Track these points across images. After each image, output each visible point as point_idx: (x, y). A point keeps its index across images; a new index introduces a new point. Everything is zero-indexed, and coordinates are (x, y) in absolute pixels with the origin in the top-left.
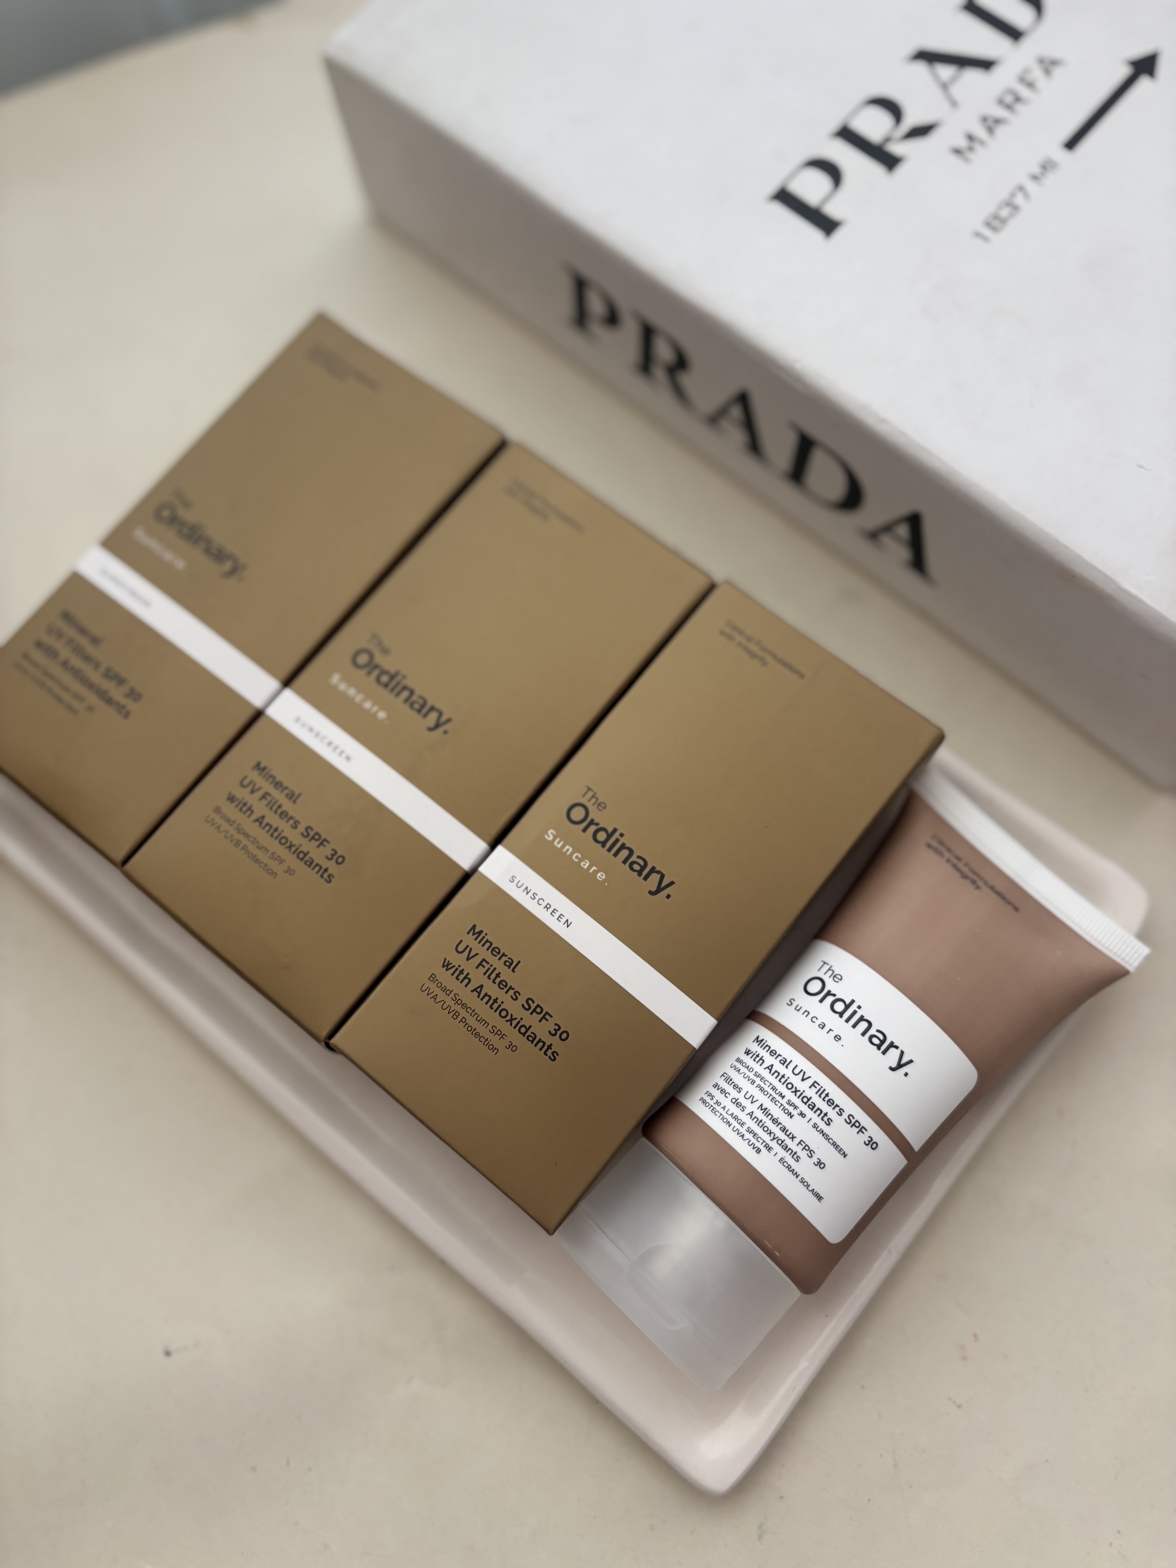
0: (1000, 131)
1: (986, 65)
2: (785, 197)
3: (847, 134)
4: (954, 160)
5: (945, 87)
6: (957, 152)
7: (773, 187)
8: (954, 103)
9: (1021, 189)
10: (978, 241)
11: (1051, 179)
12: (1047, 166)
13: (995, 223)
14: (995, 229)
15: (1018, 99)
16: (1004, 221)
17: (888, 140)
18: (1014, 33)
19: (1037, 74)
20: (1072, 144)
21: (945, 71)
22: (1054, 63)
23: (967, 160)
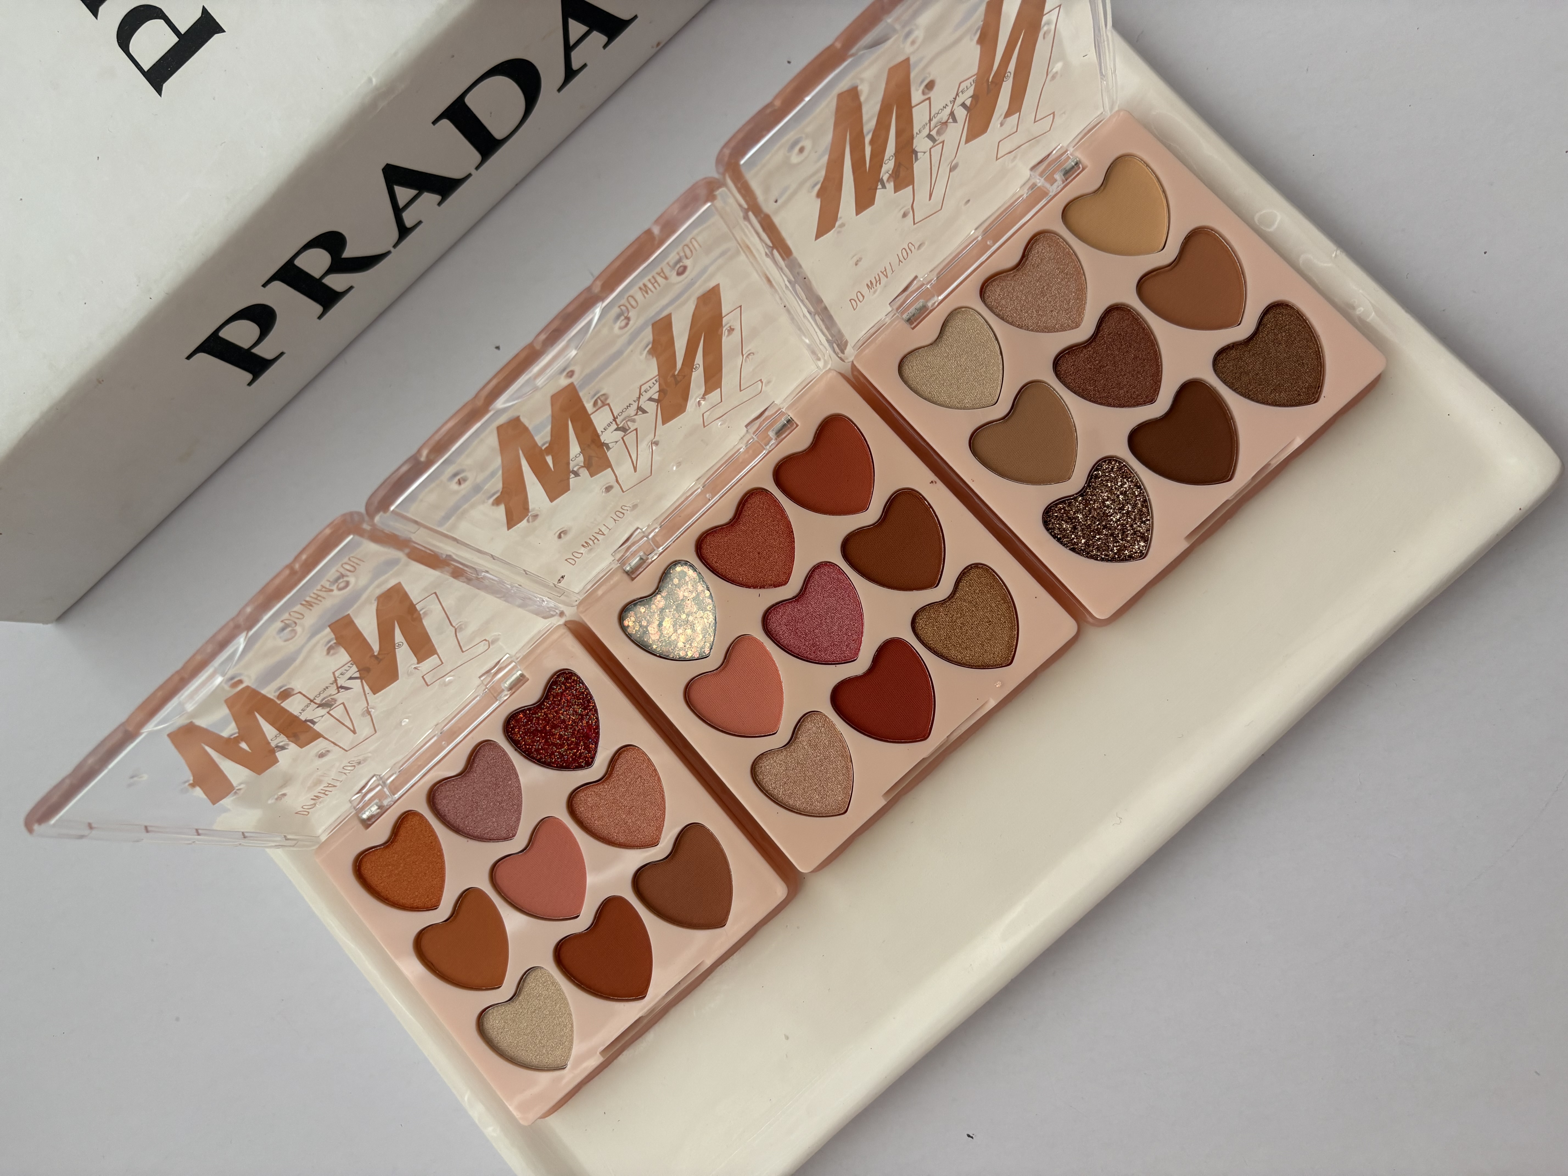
2: (159, 74)
7: (144, 86)
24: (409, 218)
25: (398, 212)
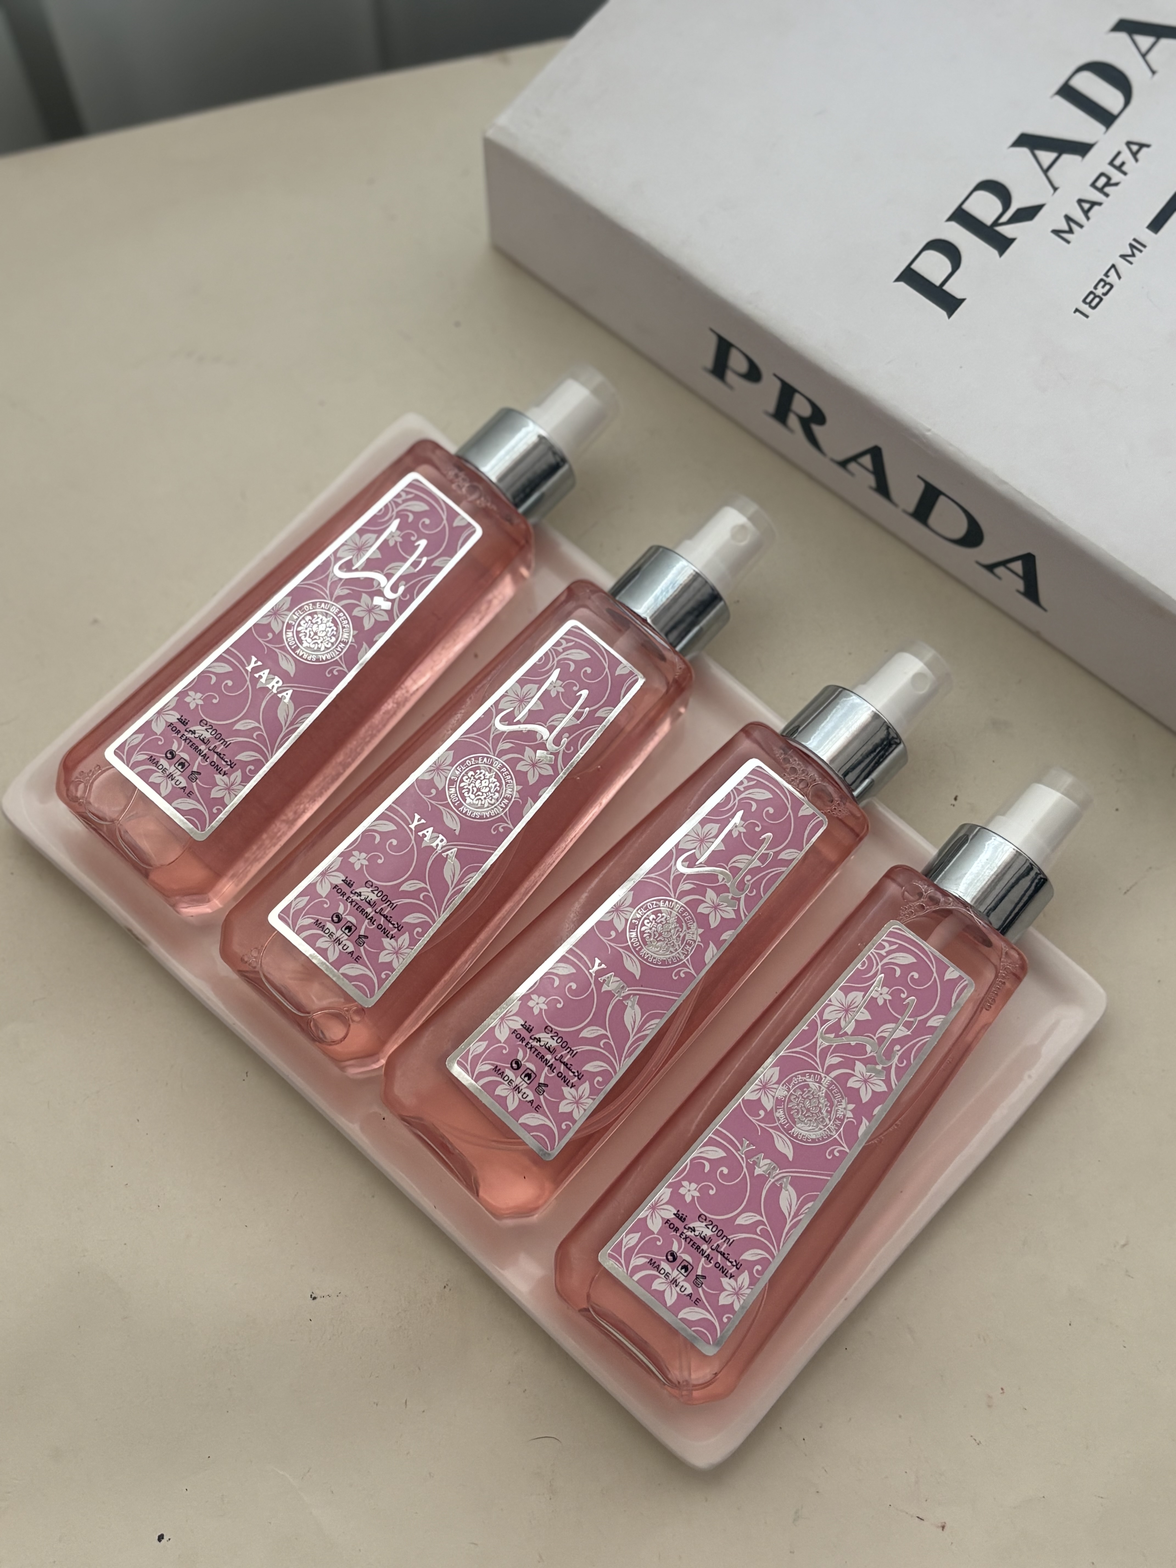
4: (1056, 240)
7: (900, 268)
9: (1113, 268)
10: (1078, 316)
12: (1136, 246)
14: (1093, 307)
16: (1100, 298)
24: (852, 466)
25: (854, 458)
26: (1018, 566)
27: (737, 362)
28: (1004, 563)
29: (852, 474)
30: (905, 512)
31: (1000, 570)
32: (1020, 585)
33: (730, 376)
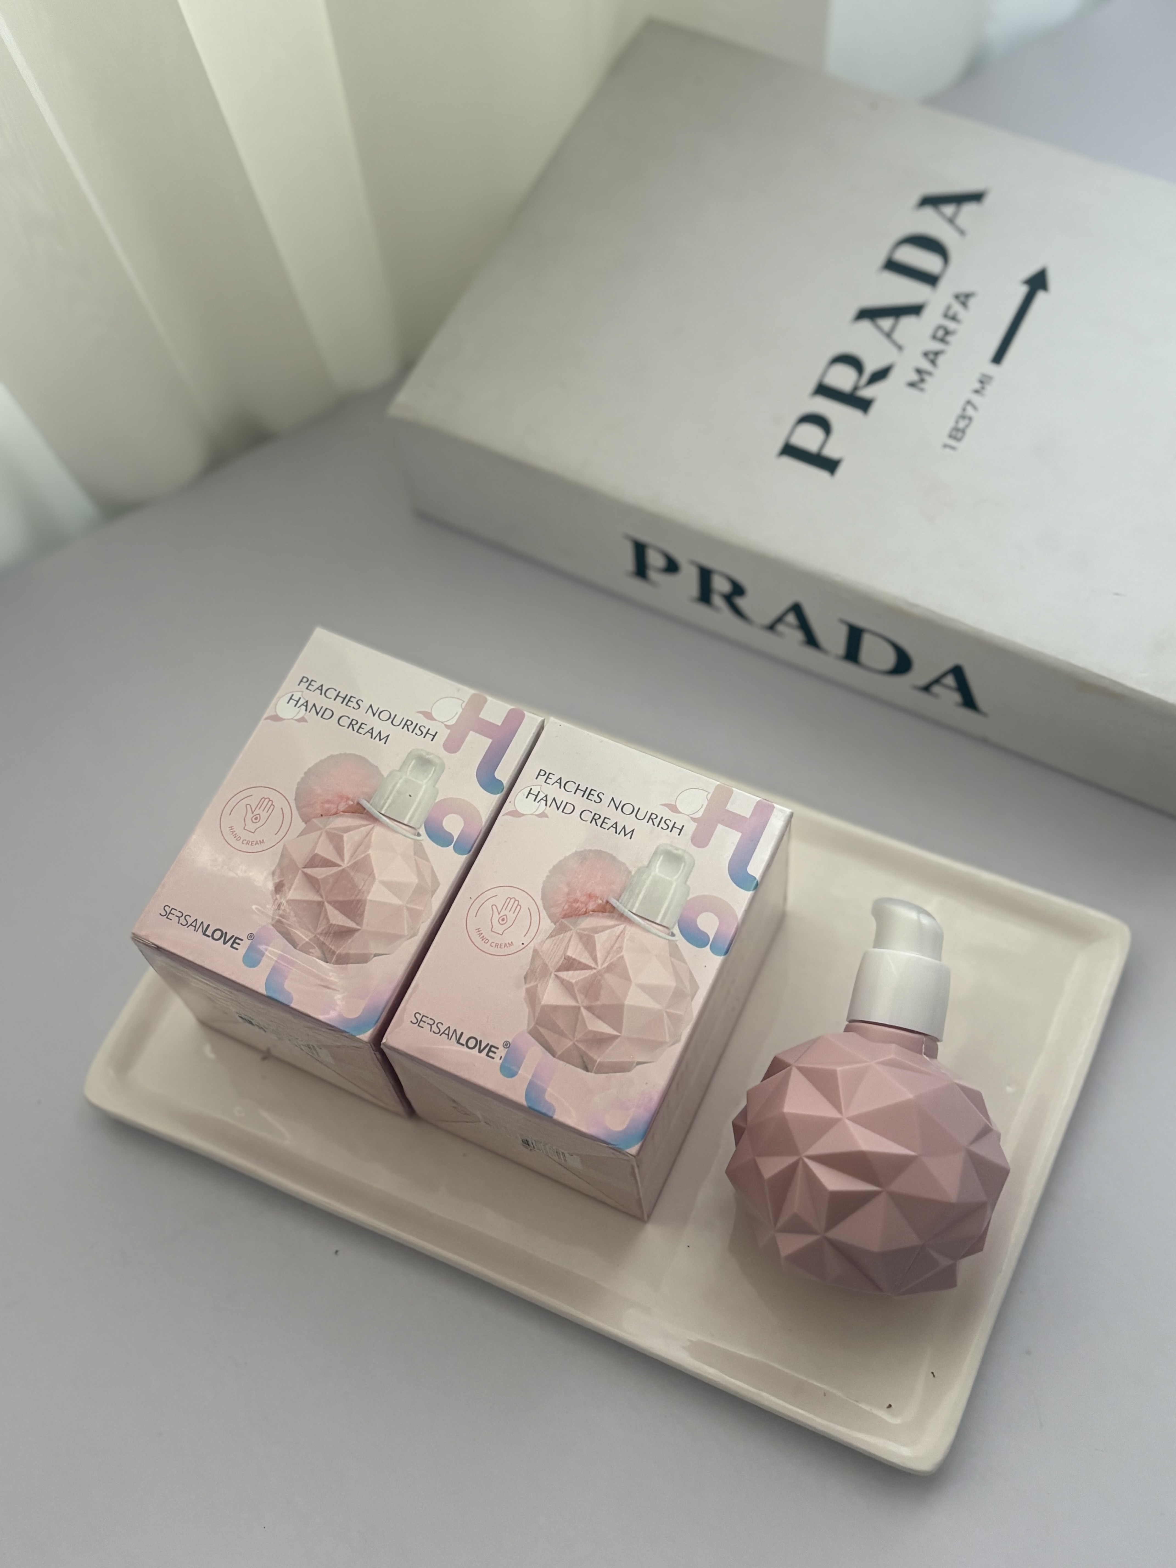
0: (941, 360)
1: (915, 310)
2: (790, 451)
3: (823, 390)
4: (912, 391)
5: (889, 335)
6: (912, 385)
7: (779, 445)
8: (900, 348)
9: (969, 402)
10: (948, 451)
11: (989, 389)
12: (984, 381)
13: (957, 434)
14: (958, 440)
15: (947, 332)
16: (963, 431)
17: (856, 388)
18: (931, 280)
19: (957, 307)
20: (998, 358)
21: (886, 323)
22: (968, 296)
23: (922, 390)
24: (780, 628)
25: (780, 619)
26: (950, 680)
27: (655, 560)
28: (937, 681)
29: (780, 635)
30: (838, 657)
31: (936, 689)
32: (957, 697)
33: (653, 575)
